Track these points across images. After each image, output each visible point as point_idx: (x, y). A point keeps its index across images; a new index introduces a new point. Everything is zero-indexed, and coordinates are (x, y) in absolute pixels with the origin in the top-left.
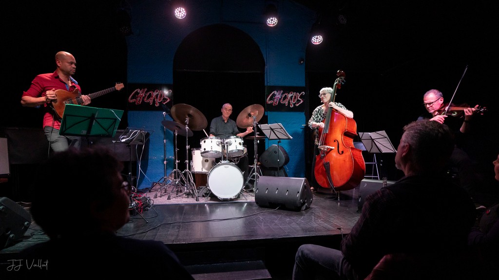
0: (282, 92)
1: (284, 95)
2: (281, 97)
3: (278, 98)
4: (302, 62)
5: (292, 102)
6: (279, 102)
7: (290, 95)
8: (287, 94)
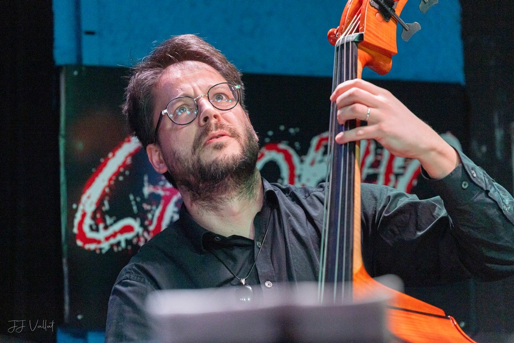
7: (312, 163)
8: (279, 158)
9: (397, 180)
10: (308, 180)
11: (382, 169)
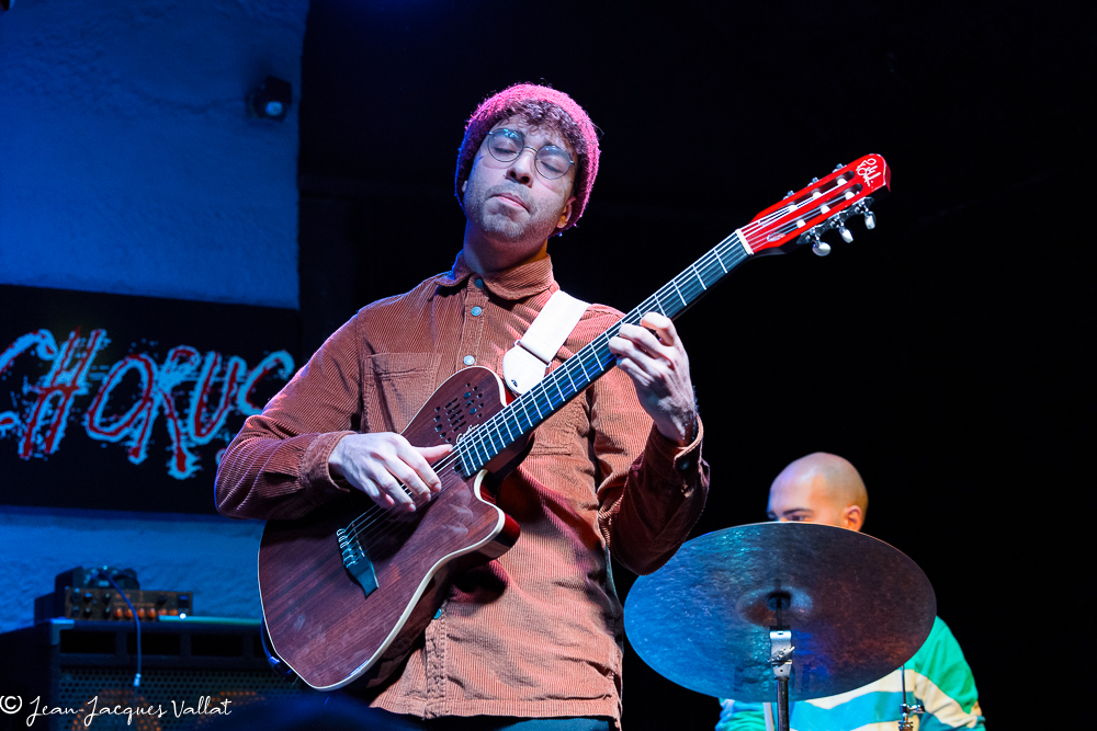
0: (100, 340)
1: (118, 373)
2: (95, 387)
3: (67, 391)
4: (274, 108)
5: (186, 434)
6: (75, 430)
7: (168, 371)
8: (141, 366)
9: (239, 388)
10: (164, 385)
11: (227, 378)
